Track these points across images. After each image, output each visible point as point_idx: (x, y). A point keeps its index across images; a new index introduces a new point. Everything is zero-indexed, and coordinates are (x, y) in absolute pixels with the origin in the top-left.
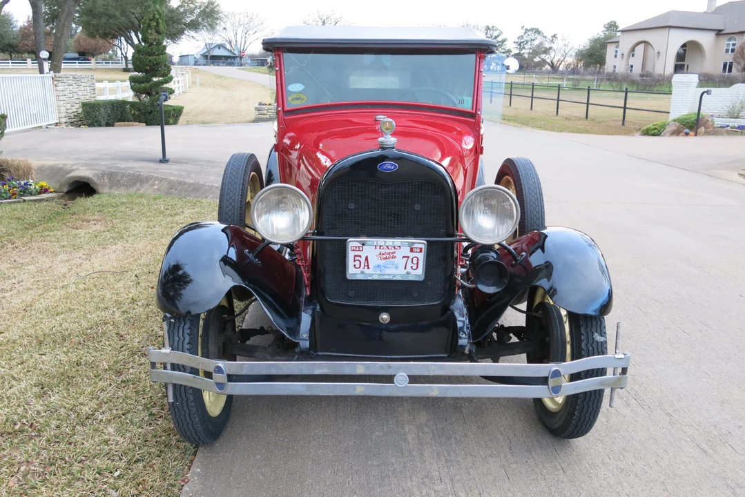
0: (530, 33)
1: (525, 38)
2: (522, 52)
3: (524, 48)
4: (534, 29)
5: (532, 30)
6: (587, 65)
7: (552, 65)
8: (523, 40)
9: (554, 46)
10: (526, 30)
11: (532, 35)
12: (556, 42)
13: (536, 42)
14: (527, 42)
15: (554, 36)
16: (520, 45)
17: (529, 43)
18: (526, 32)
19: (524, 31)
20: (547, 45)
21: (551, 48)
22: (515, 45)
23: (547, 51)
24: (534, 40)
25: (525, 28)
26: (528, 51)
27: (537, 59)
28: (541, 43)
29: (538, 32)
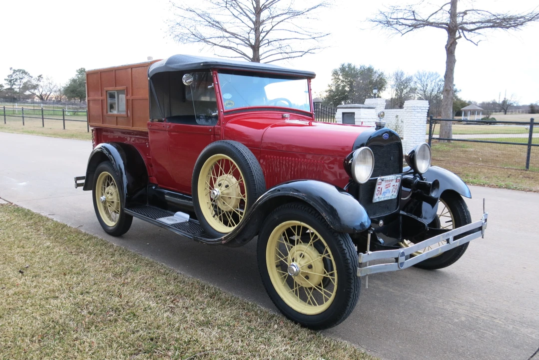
0: (18, 73)
1: (14, 77)
2: (13, 87)
3: (15, 85)
4: (21, 70)
5: (19, 71)
6: (70, 98)
7: (41, 97)
8: (13, 78)
9: (41, 84)
10: (14, 70)
11: (19, 75)
12: (42, 80)
13: (24, 81)
14: (16, 79)
15: (40, 76)
16: (11, 81)
17: (19, 81)
18: (14, 73)
19: (12, 72)
20: (34, 83)
21: (37, 85)
22: (6, 82)
23: (35, 87)
24: (22, 79)
25: (13, 69)
26: (18, 87)
27: (27, 93)
28: (29, 81)
29: (24, 72)
